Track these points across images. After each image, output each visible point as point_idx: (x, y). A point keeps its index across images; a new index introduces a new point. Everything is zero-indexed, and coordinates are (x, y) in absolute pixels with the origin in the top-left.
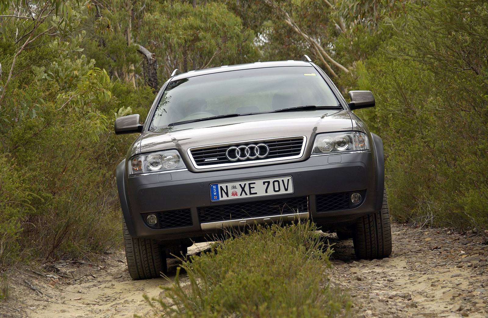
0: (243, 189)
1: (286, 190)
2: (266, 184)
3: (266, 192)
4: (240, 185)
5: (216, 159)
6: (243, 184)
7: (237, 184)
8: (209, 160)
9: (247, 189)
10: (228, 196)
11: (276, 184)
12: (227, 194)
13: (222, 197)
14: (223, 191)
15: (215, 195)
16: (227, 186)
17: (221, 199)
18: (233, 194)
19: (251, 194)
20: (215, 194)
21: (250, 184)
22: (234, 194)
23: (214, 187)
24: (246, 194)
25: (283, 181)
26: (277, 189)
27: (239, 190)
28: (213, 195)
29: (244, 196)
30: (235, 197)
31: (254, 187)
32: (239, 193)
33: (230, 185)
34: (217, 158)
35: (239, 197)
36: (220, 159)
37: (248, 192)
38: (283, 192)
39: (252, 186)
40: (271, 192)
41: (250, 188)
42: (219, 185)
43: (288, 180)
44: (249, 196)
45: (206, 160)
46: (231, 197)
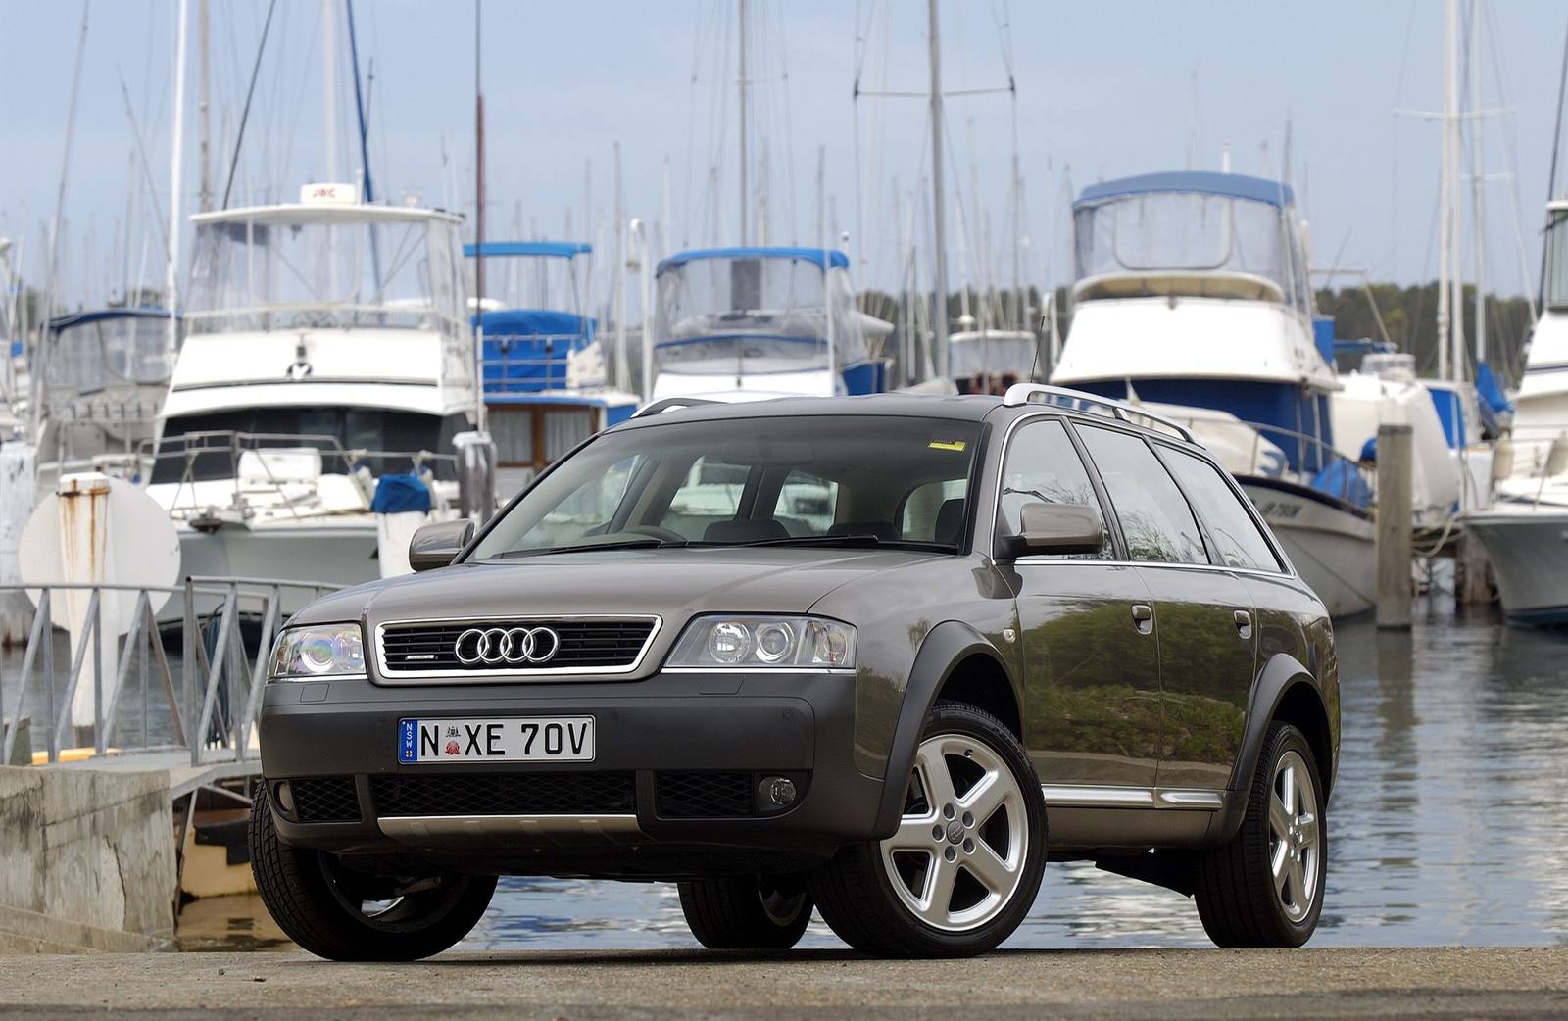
0: (473, 738)
1: (577, 751)
2: (530, 731)
3: (527, 752)
4: (468, 727)
5: (432, 657)
6: (473, 724)
7: (460, 725)
8: (415, 657)
9: (482, 740)
10: (437, 754)
11: (554, 732)
12: (435, 747)
13: (424, 754)
14: (426, 739)
15: (409, 749)
16: (436, 728)
17: (420, 759)
18: (449, 751)
19: (490, 752)
20: (409, 744)
21: (490, 727)
22: (453, 749)
23: (409, 727)
24: (479, 753)
25: (570, 726)
26: (554, 746)
27: (463, 741)
28: (406, 748)
29: (473, 757)
30: (454, 758)
31: (498, 737)
32: (463, 749)
33: (444, 725)
34: (435, 655)
35: (461, 758)
36: (441, 657)
37: (483, 749)
38: (567, 754)
39: (494, 732)
40: (538, 754)
41: (490, 737)
42: (421, 724)
43: (585, 726)
44: (485, 757)
45: (409, 657)
46: (444, 757)
